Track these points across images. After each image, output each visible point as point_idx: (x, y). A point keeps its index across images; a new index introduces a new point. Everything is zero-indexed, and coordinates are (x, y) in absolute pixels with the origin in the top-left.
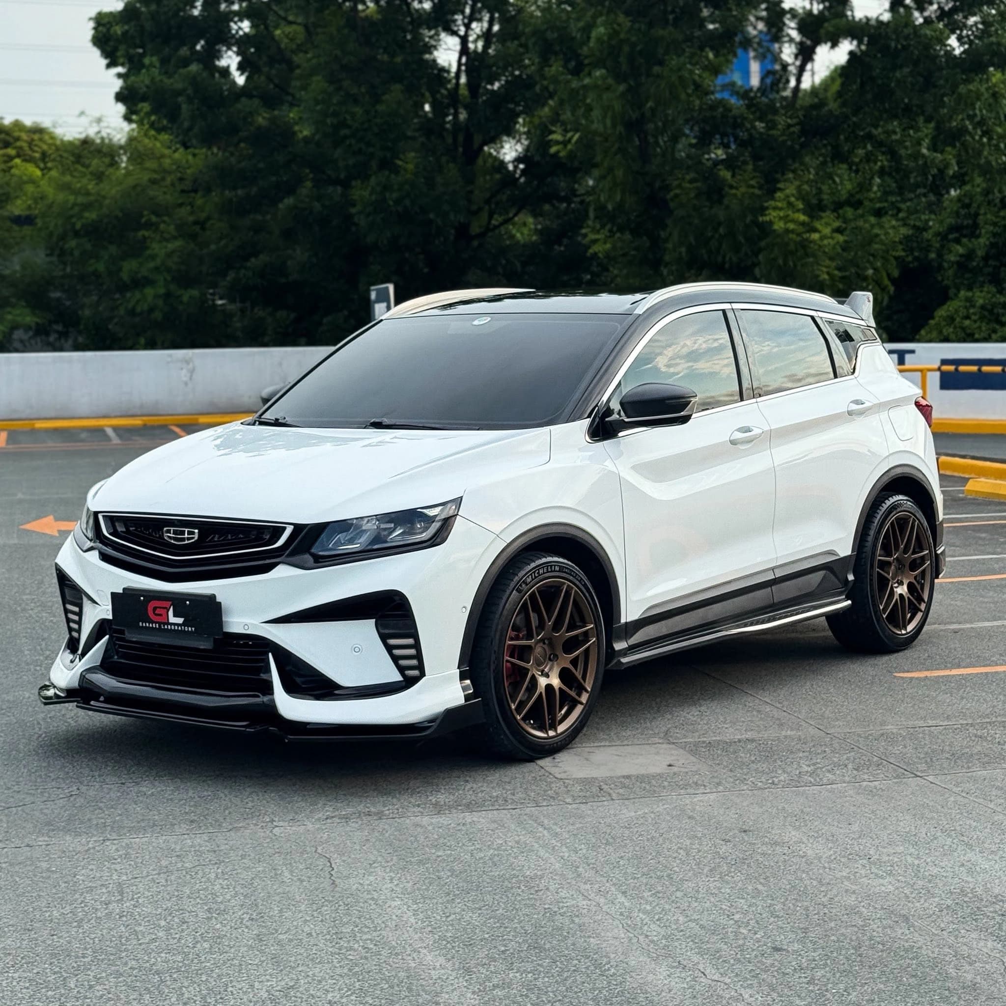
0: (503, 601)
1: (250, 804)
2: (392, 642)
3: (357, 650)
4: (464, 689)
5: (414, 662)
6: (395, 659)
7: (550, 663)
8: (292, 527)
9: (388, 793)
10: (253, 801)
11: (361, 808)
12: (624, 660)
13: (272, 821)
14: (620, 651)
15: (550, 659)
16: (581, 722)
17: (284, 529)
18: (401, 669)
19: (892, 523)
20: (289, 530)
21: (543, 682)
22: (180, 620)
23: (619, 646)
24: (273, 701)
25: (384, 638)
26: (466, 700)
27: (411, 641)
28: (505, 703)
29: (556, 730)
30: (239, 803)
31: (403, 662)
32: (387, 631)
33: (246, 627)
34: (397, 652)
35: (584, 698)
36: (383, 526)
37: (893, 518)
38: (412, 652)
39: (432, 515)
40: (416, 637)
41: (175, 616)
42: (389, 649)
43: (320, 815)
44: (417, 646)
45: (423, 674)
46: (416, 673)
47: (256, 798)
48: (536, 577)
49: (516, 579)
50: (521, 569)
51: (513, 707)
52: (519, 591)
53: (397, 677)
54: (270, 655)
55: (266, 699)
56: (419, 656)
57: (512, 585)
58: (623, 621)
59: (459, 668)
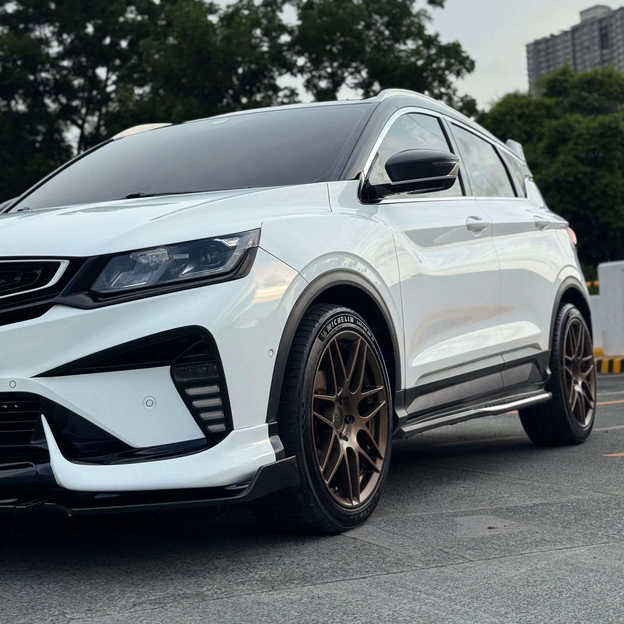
0: (307, 348)
1: (26, 598)
2: (191, 391)
3: (149, 403)
4: (274, 446)
5: (219, 414)
6: (195, 413)
7: (346, 426)
8: (68, 262)
9: (195, 574)
10: (29, 595)
11: (171, 590)
12: (406, 429)
13: (64, 614)
14: (403, 418)
15: (346, 422)
16: (378, 491)
17: (58, 265)
18: (203, 424)
19: (570, 327)
20: (64, 266)
21: (344, 445)
23: (401, 413)
24: (50, 470)
25: (181, 388)
26: (277, 459)
27: (215, 389)
28: (315, 464)
29: (358, 499)
30: (11, 597)
31: (205, 416)
32: (185, 379)
33: (13, 384)
34: (197, 404)
35: (379, 465)
36: (176, 257)
37: (570, 323)
38: (217, 401)
39: (231, 245)
40: (222, 382)
42: (188, 400)
43: (124, 602)
44: (224, 394)
45: (230, 428)
46: (221, 427)
47: (32, 591)
48: (335, 326)
49: (317, 325)
50: (320, 316)
51: (322, 470)
52: (322, 339)
53: (197, 434)
54: (43, 417)
55: (39, 468)
56: (226, 407)
57: (314, 331)
58: (403, 387)
59: (267, 422)
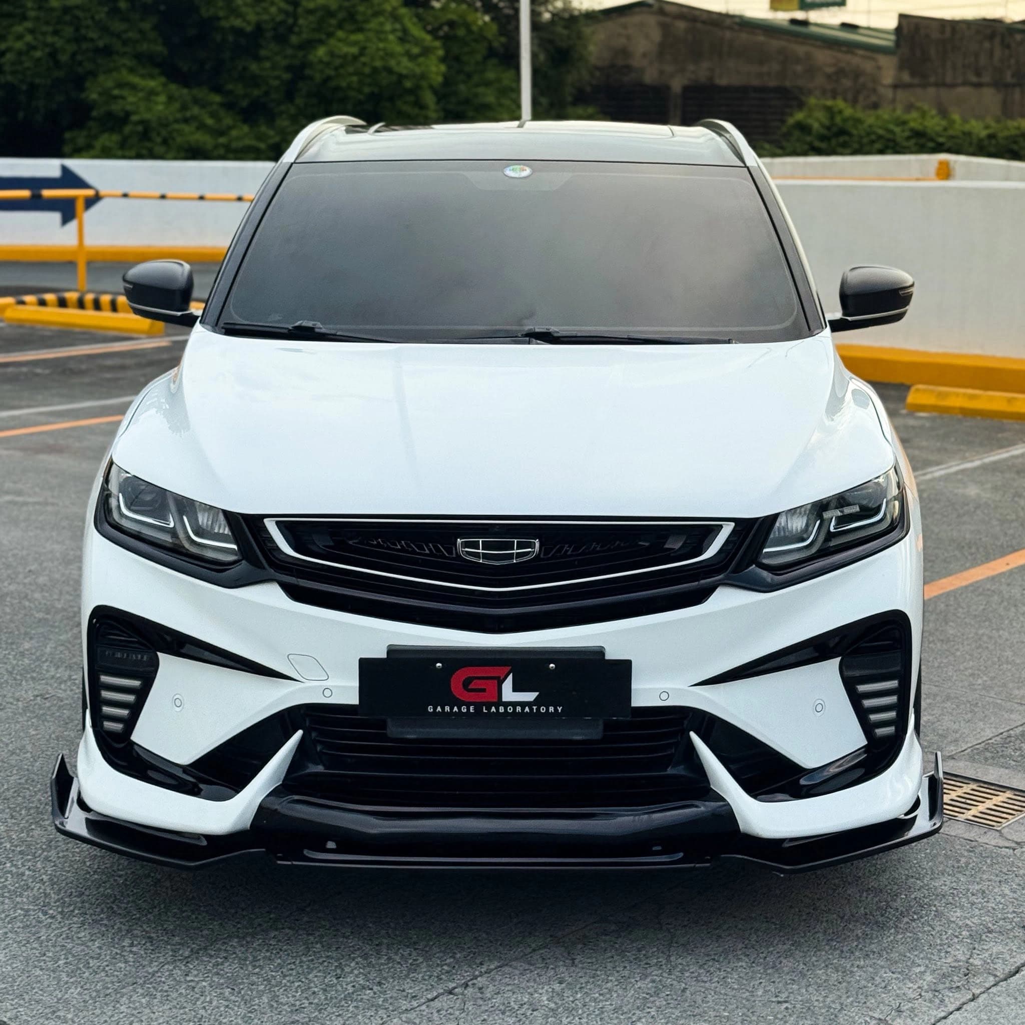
2: (861, 689)
3: (818, 708)
5: (892, 715)
6: (862, 715)
8: (733, 524)
17: (716, 528)
18: (869, 728)
20: (727, 529)
22: (530, 696)
25: (851, 684)
27: (895, 683)
31: (875, 717)
32: (857, 673)
33: (665, 696)
34: (865, 704)
38: (893, 699)
40: (905, 674)
41: (515, 689)
42: (856, 699)
44: (902, 689)
45: (900, 731)
46: (890, 730)
54: (693, 735)
56: (902, 706)
